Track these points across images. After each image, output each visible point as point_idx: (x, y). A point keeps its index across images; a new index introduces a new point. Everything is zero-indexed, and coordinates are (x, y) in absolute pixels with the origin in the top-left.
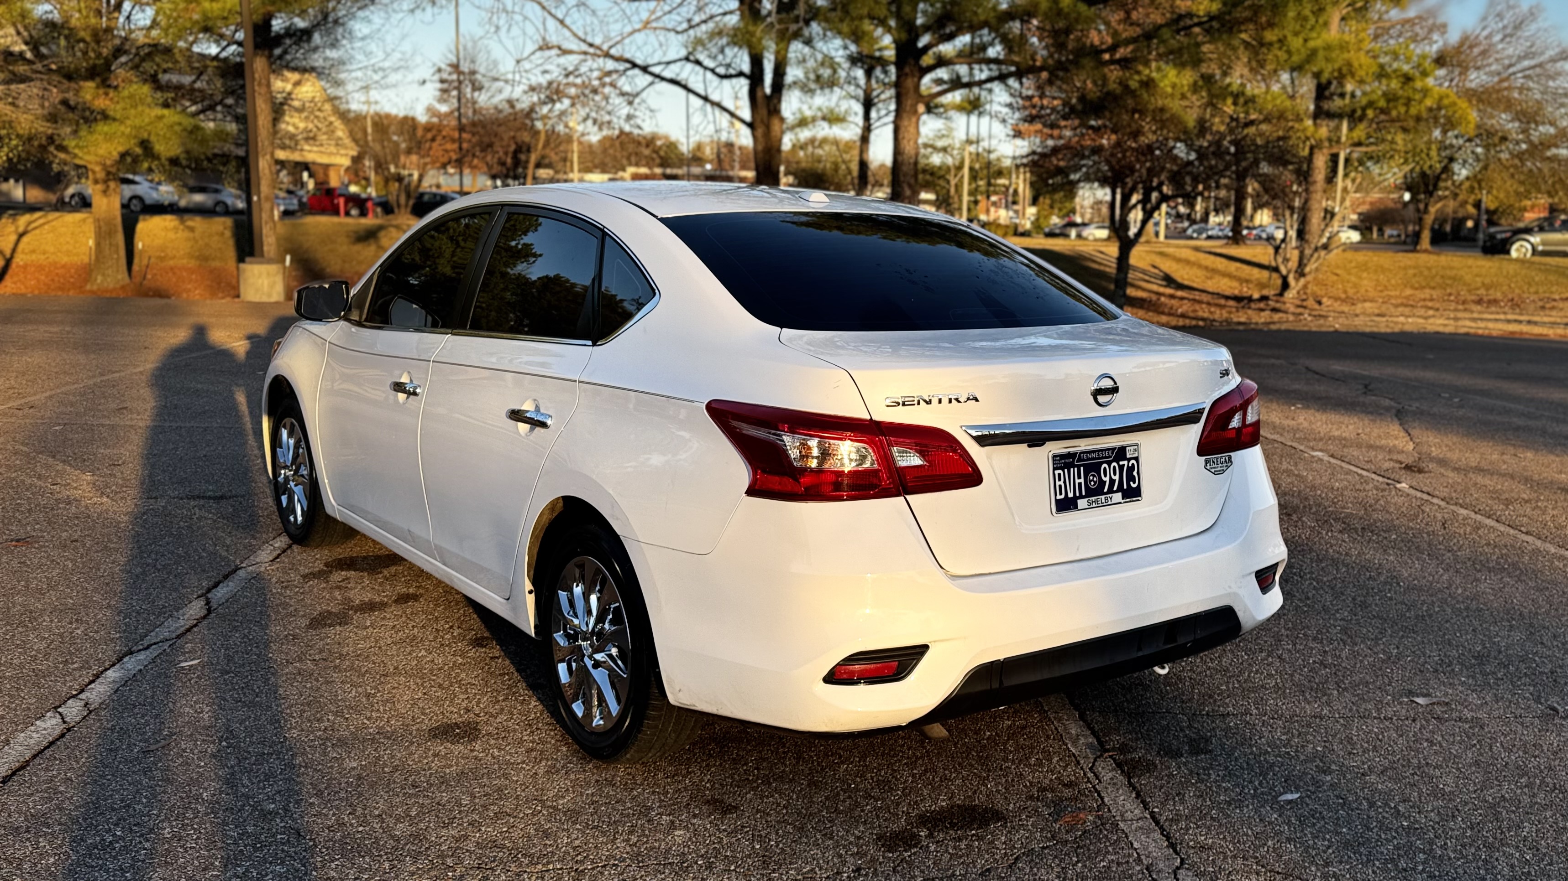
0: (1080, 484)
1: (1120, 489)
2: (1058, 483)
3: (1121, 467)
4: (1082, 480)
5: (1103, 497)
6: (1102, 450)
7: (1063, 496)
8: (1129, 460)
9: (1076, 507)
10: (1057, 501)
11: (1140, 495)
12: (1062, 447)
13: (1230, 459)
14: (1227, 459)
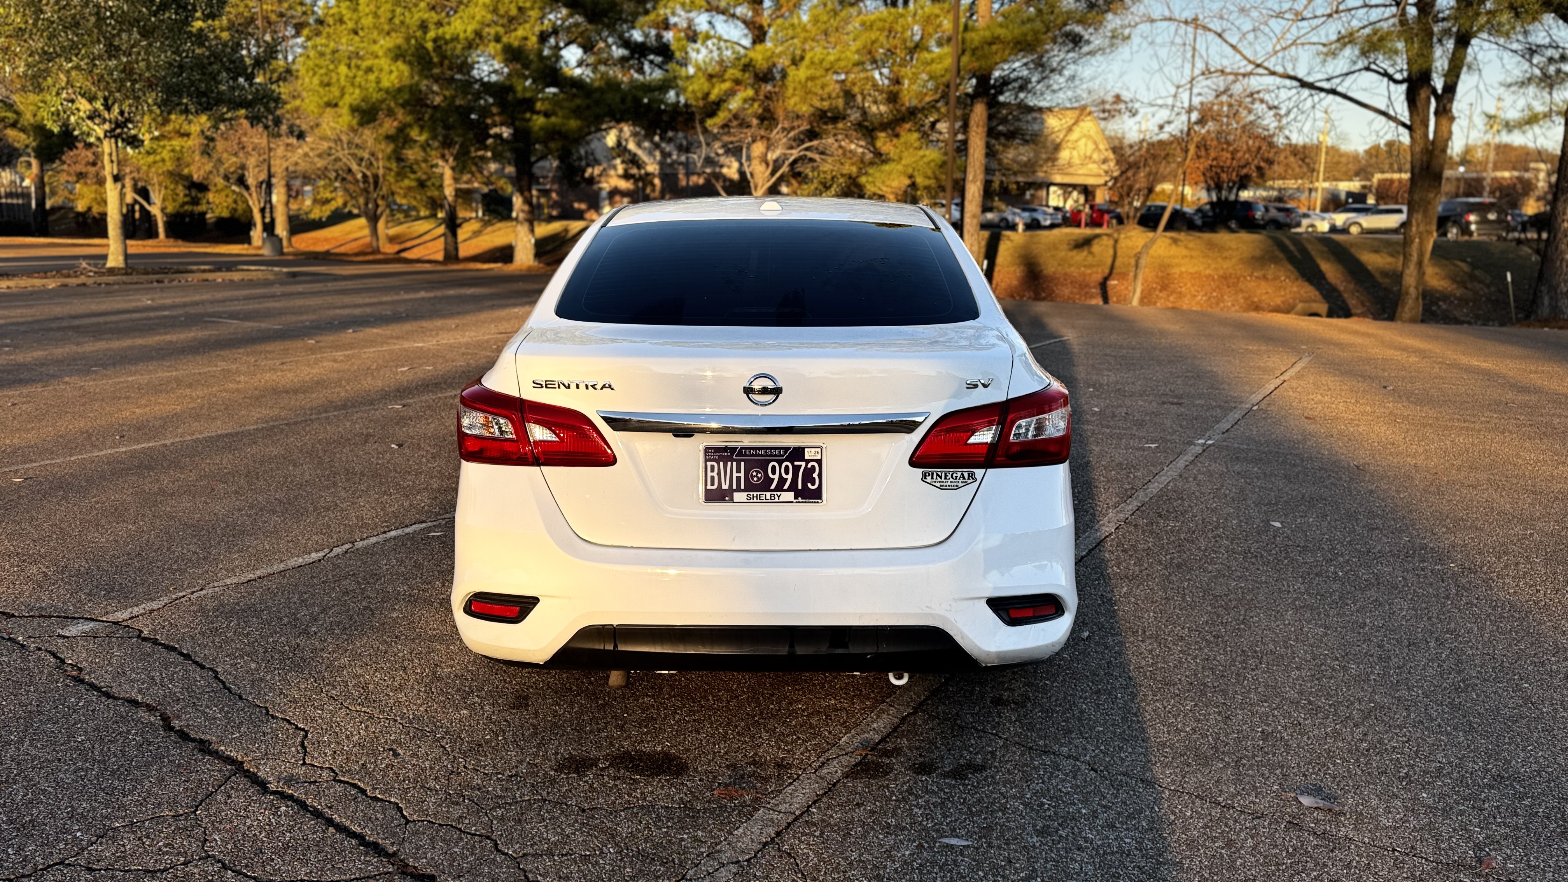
0: (738, 479)
1: (793, 487)
2: (709, 474)
3: (796, 469)
4: (742, 475)
5: (768, 494)
6: (771, 449)
7: (715, 487)
8: (808, 461)
9: (732, 500)
10: (707, 491)
11: (820, 497)
12: (717, 441)
13: (972, 476)
14: (966, 475)
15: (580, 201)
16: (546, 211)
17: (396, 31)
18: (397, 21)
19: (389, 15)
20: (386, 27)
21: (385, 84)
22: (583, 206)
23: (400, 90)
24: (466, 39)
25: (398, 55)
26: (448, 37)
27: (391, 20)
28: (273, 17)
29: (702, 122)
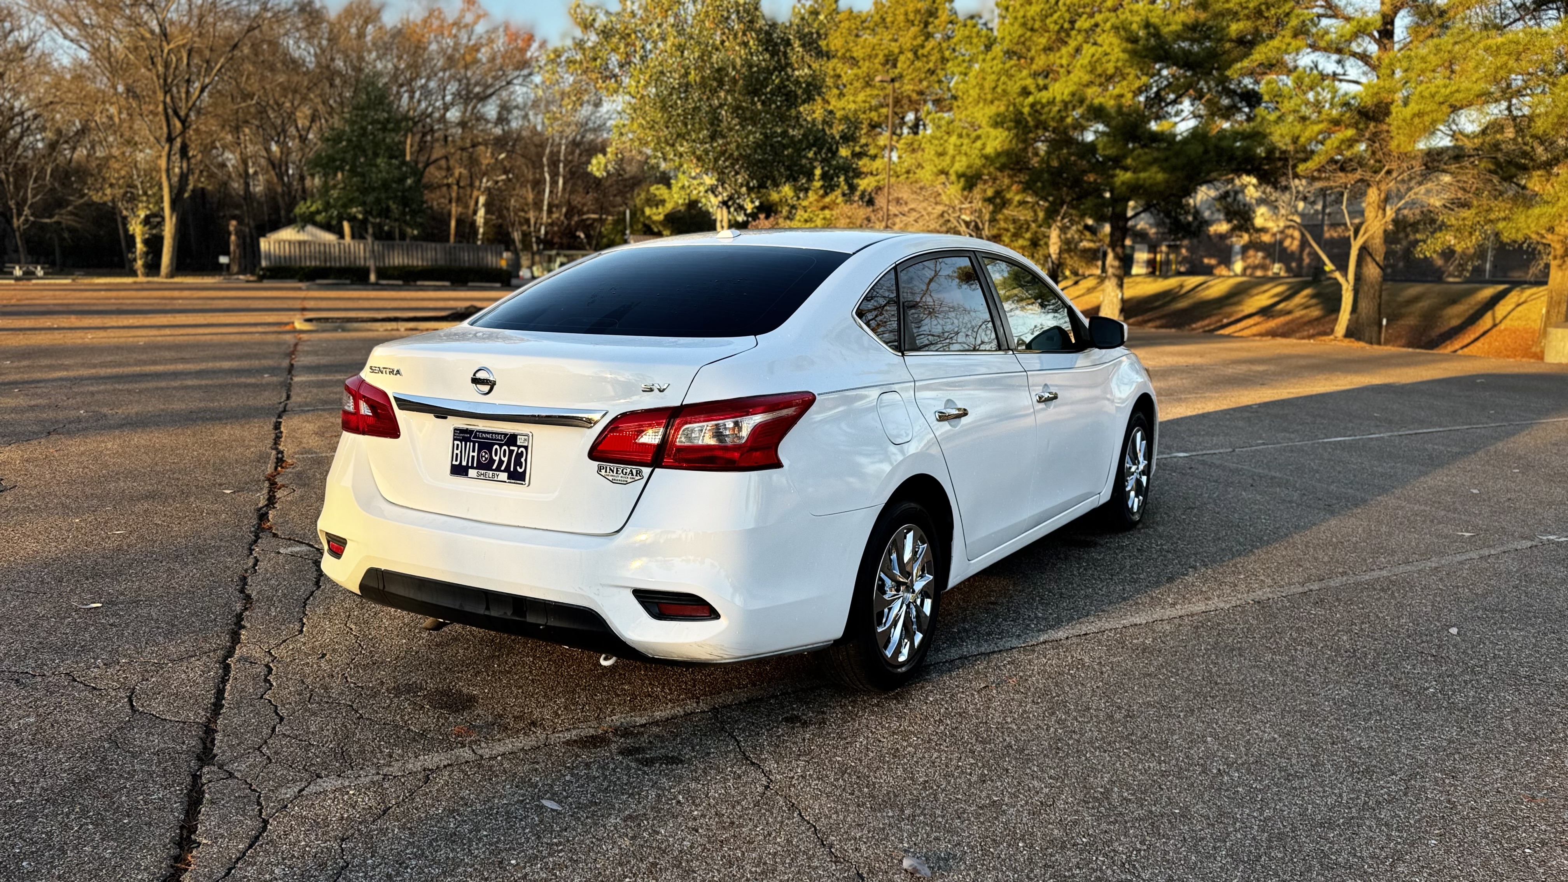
0: (473, 457)
1: (507, 470)
2: (455, 451)
3: (511, 452)
4: (475, 454)
5: (491, 473)
6: (496, 433)
7: (457, 463)
8: (519, 447)
9: (467, 475)
10: (453, 466)
11: (524, 480)
12: (462, 423)
13: (639, 473)
14: (634, 472)
15: (1210, 256)
16: (1174, 267)
17: (999, 100)
18: (999, 90)
19: (993, 85)
20: (989, 97)
21: (989, 150)
22: (1213, 262)
23: (998, 155)
24: (1063, 101)
25: (998, 122)
26: (1044, 101)
27: (994, 88)
28: (914, 96)
29: (1295, 166)
